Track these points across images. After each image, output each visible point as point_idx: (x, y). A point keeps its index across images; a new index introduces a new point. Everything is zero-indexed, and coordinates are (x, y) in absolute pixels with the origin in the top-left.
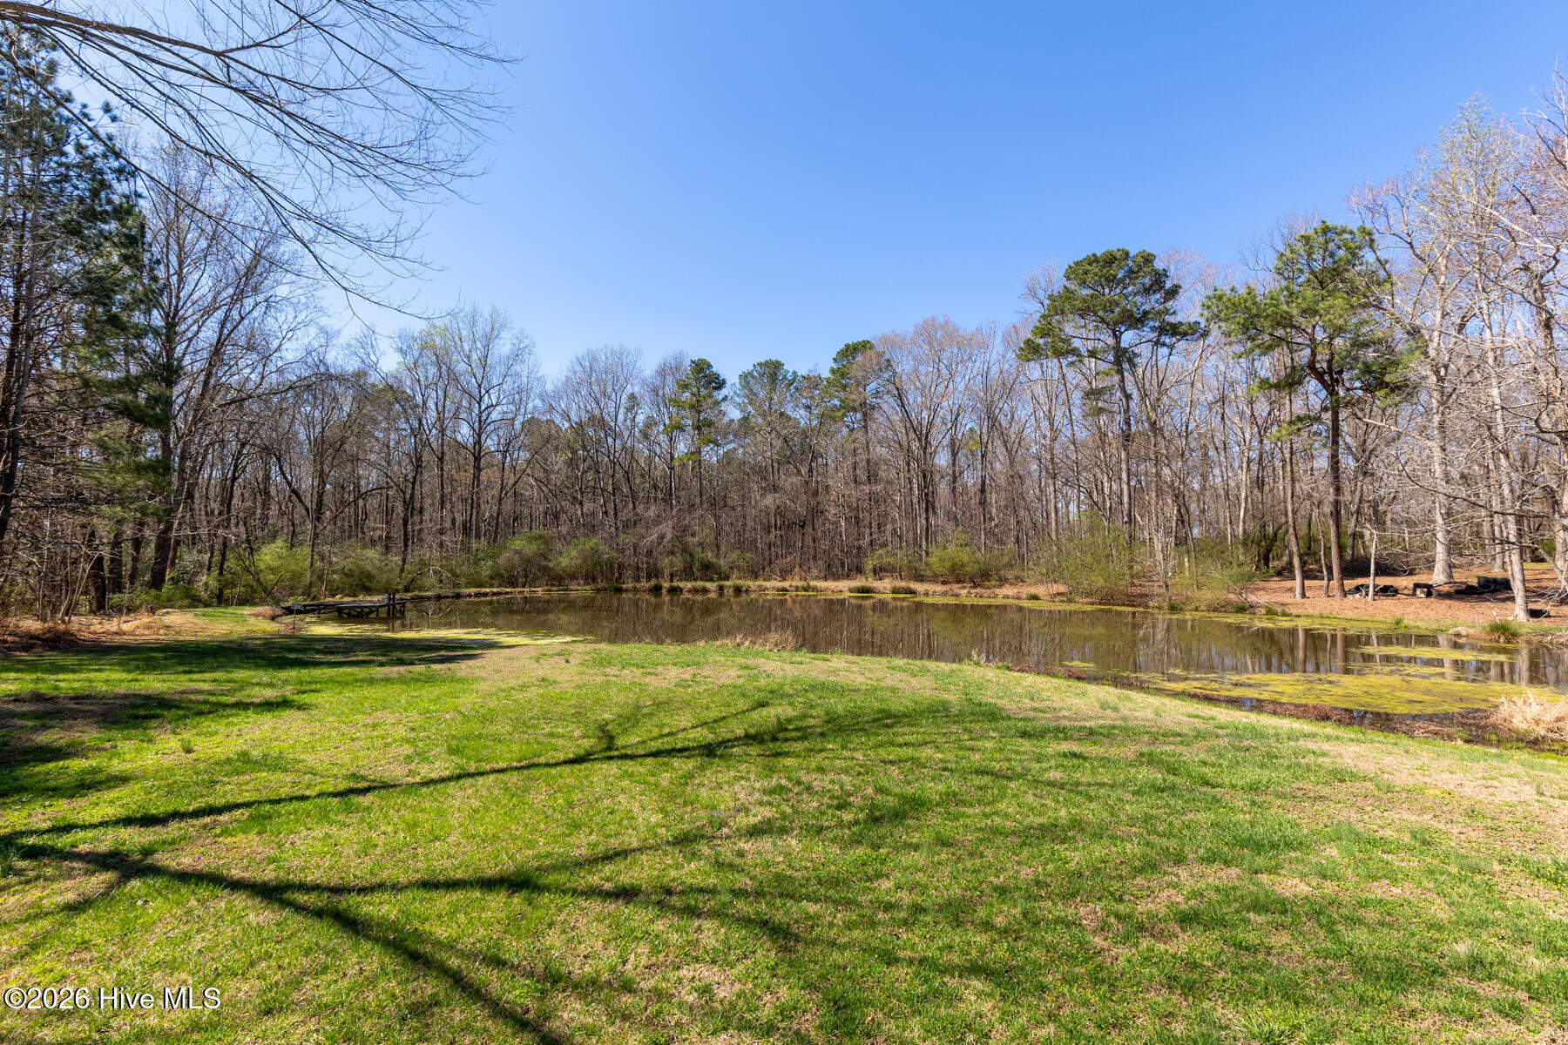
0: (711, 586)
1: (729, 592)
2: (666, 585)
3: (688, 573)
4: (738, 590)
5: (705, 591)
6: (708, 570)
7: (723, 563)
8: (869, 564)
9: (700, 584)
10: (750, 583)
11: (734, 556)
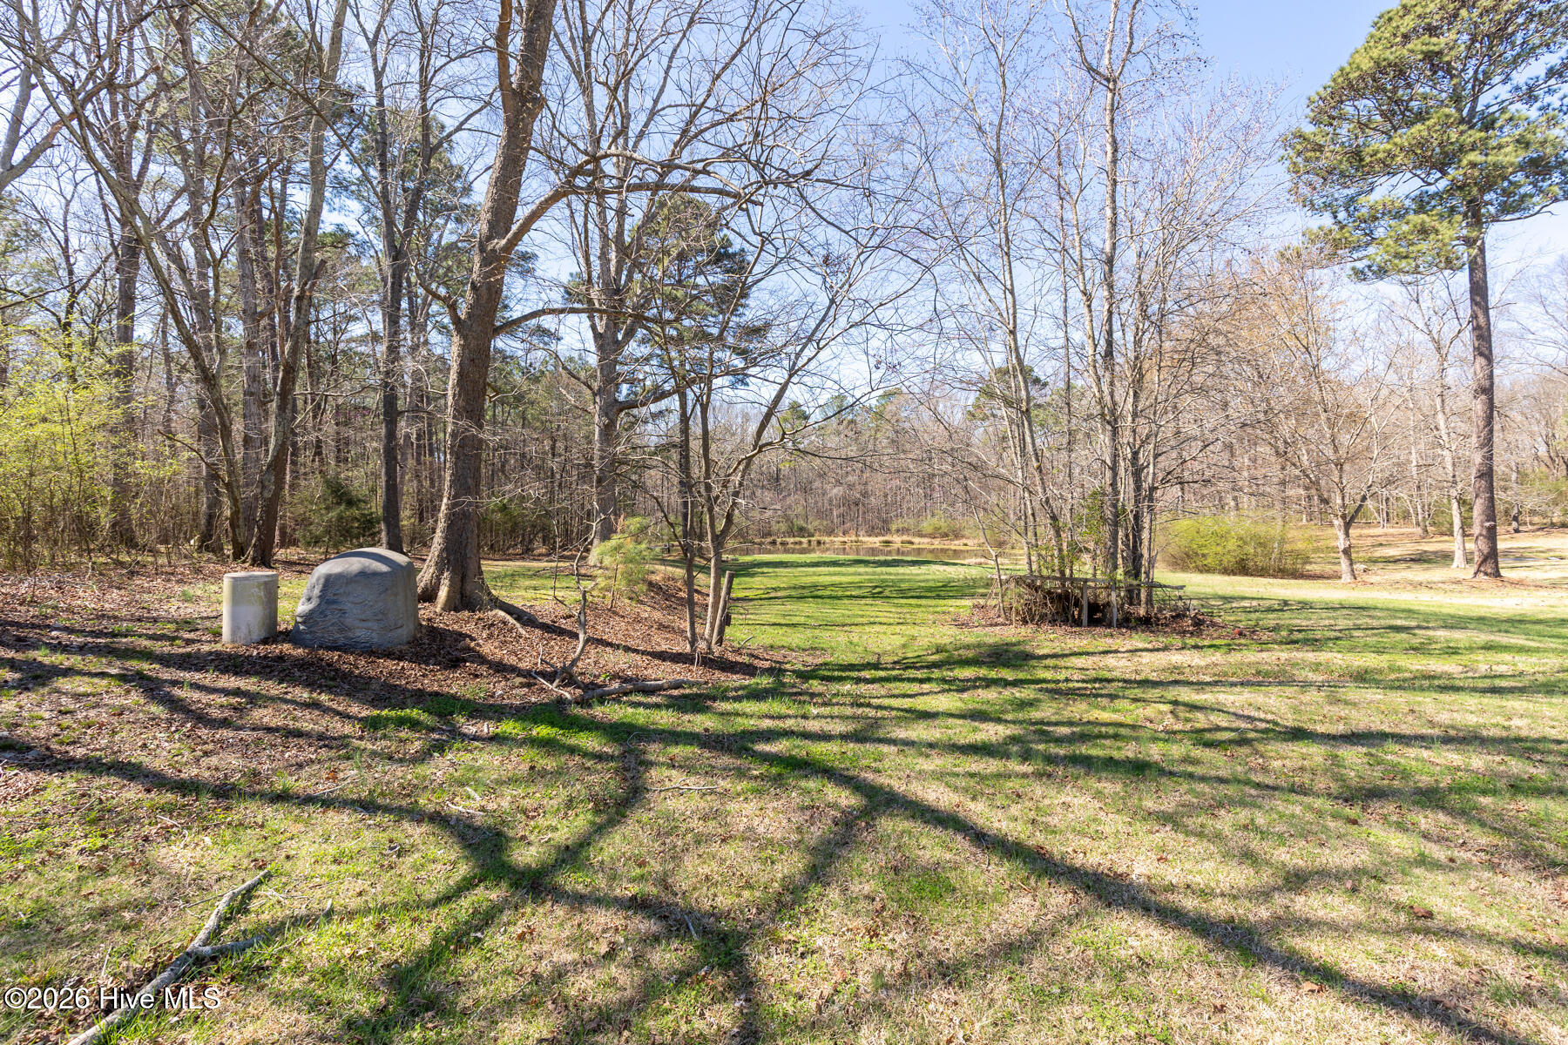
0: (804, 540)
1: (814, 544)
2: (779, 540)
3: (791, 533)
4: (819, 543)
5: (801, 543)
6: (802, 531)
7: (810, 527)
8: (894, 527)
9: (797, 539)
10: (826, 539)
11: (816, 523)
